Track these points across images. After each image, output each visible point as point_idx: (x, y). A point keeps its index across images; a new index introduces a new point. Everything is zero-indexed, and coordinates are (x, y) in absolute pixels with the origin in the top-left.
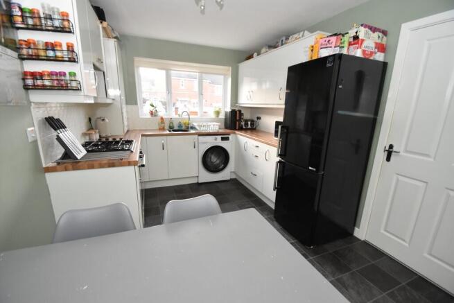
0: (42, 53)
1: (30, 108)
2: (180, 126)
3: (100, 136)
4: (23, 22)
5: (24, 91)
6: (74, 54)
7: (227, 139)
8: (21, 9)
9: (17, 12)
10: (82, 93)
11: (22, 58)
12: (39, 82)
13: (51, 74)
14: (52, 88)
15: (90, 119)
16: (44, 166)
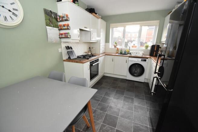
0: (63, 28)
1: (61, 44)
2: (125, 52)
3: (91, 54)
4: (59, 19)
5: (59, 39)
6: (69, 27)
7: (145, 60)
8: (59, 16)
9: (58, 17)
10: (71, 39)
11: (60, 30)
12: (62, 36)
13: (65, 33)
14: (64, 38)
15: (90, 48)
16: (64, 59)
